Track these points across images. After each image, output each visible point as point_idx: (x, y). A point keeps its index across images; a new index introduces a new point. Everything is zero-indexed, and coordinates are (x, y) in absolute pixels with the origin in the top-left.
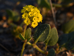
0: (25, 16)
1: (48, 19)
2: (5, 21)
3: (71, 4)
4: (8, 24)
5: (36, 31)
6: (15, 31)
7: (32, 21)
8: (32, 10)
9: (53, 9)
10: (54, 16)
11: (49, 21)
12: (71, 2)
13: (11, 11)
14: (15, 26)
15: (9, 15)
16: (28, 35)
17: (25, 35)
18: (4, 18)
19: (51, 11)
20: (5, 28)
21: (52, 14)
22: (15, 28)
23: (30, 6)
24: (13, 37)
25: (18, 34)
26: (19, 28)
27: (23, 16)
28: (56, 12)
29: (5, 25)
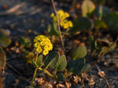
0: (37, 45)
1: (58, 46)
2: (17, 47)
3: (78, 33)
4: (20, 50)
5: (47, 58)
6: (27, 57)
7: (43, 49)
8: (43, 40)
9: (62, 37)
10: (63, 44)
11: (59, 47)
12: (78, 31)
13: (23, 38)
14: (27, 52)
15: (21, 42)
16: (40, 61)
17: (37, 62)
18: (17, 44)
19: (60, 39)
20: (18, 54)
21: (61, 42)
22: (27, 54)
23: (42, 36)
24: (25, 62)
25: (29, 60)
26: (31, 54)
27: (36, 45)
28: (64, 40)
29: (18, 51)
